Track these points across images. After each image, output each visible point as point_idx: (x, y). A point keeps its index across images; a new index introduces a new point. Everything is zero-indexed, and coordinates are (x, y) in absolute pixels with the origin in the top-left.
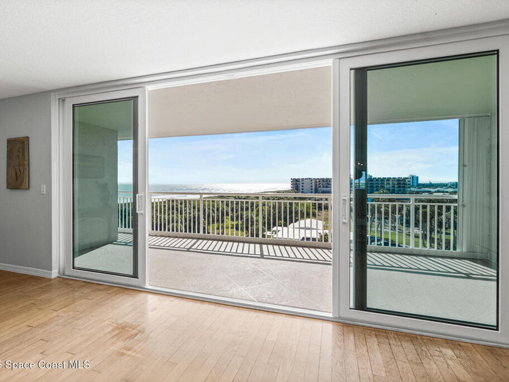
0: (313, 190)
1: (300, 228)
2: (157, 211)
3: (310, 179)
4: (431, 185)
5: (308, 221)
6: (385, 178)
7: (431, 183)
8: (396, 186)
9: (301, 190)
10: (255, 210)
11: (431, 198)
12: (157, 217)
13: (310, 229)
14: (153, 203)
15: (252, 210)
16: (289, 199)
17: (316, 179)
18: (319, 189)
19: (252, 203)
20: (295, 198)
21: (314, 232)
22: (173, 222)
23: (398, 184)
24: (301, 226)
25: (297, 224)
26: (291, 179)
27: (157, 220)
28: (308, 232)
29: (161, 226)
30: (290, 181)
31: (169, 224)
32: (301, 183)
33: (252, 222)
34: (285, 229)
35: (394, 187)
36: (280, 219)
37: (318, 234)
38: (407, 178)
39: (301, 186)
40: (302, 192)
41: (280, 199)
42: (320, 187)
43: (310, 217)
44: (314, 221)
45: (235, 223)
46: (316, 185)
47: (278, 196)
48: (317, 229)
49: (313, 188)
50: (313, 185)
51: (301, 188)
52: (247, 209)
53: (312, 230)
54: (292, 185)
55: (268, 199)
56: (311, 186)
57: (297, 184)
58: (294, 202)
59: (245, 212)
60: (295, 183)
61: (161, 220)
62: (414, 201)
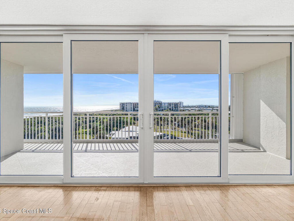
0: (132, 110)
1: (125, 131)
2: (28, 124)
3: (130, 103)
4: (189, 107)
5: (131, 127)
6: (171, 103)
7: (188, 106)
8: (174, 107)
9: (125, 110)
10: (99, 122)
11: (190, 113)
12: (28, 129)
13: (132, 131)
14: (24, 120)
15: (97, 122)
16: (119, 115)
17: (133, 103)
18: (136, 109)
19: (97, 118)
20: (122, 114)
21: (134, 133)
22: (41, 132)
23: (175, 106)
24: (126, 131)
25: (124, 129)
26: (120, 103)
27: (28, 131)
28: (131, 133)
29: (31, 135)
30: (119, 104)
31: (38, 133)
32: (125, 106)
33: (97, 129)
34: (117, 132)
35: (173, 107)
36: (114, 126)
37: (137, 134)
38: (179, 103)
39: (125, 107)
40: (126, 111)
41: (114, 115)
42: (136, 107)
43: (132, 125)
44: (134, 127)
45: (84, 130)
46: (134, 106)
47: (112, 113)
48: (136, 131)
49: (132, 108)
50: (132, 106)
51: (125, 108)
52: (93, 121)
53: (134, 132)
54: (120, 106)
55: (106, 115)
56: (131, 107)
57: (123, 106)
58: (122, 116)
59: (92, 123)
60: (122, 105)
61: (31, 131)
62: (211, 115)
